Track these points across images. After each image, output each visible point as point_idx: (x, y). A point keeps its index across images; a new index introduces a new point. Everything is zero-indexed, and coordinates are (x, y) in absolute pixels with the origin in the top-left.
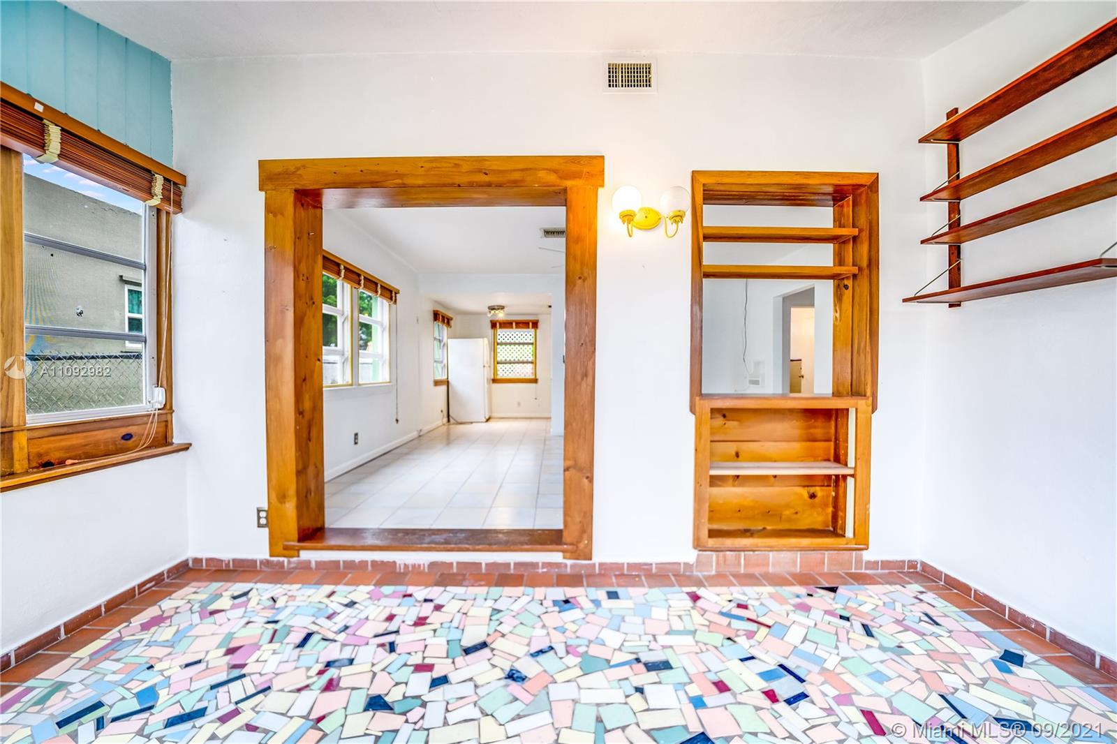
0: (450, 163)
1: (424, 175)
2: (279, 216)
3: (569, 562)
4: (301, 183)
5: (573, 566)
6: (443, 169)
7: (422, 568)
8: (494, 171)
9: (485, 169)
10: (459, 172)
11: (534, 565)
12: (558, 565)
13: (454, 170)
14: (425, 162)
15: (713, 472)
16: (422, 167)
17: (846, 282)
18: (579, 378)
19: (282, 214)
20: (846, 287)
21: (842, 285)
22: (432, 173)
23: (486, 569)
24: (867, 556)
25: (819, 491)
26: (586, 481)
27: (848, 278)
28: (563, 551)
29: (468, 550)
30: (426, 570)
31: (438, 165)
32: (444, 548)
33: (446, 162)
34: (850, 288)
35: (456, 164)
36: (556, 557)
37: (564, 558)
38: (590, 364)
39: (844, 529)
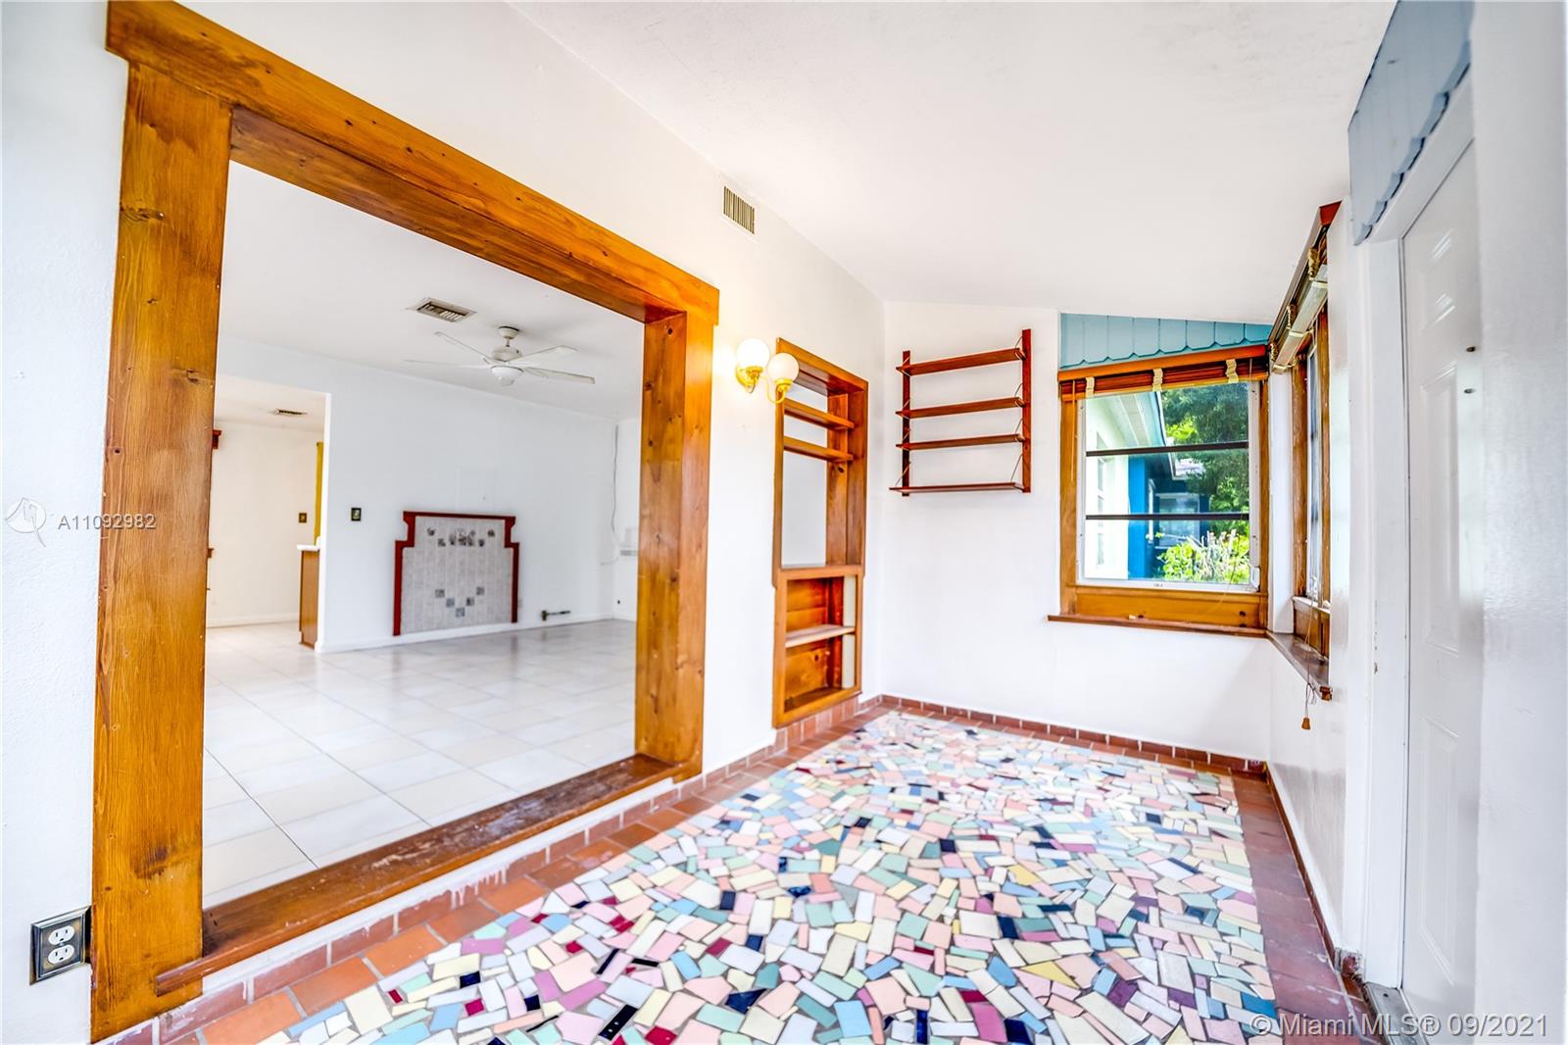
0: (560, 214)
1: (521, 213)
2: (179, 146)
3: (680, 786)
4: (255, 98)
5: (684, 790)
6: (552, 220)
7: (496, 881)
8: (615, 255)
9: (604, 247)
10: (569, 232)
11: (645, 806)
12: (669, 795)
13: (562, 226)
14: (524, 193)
15: (790, 644)
16: (519, 199)
17: (841, 466)
18: (694, 549)
19: (191, 144)
20: (841, 470)
21: (836, 468)
22: (533, 216)
23: (591, 839)
24: (862, 699)
25: (819, 652)
26: (698, 676)
27: (843, 463)
28: (673, 775)
29: (571, 817)
30: (504, 881)
31: (544, 209)
32: (538, 828)
33: (554, 210)
34: (846, 472)
35: (568, 221)
36: (666, 785)
37: (675, 782)
38: (704, 532)
39: (840, 681)
